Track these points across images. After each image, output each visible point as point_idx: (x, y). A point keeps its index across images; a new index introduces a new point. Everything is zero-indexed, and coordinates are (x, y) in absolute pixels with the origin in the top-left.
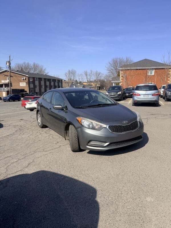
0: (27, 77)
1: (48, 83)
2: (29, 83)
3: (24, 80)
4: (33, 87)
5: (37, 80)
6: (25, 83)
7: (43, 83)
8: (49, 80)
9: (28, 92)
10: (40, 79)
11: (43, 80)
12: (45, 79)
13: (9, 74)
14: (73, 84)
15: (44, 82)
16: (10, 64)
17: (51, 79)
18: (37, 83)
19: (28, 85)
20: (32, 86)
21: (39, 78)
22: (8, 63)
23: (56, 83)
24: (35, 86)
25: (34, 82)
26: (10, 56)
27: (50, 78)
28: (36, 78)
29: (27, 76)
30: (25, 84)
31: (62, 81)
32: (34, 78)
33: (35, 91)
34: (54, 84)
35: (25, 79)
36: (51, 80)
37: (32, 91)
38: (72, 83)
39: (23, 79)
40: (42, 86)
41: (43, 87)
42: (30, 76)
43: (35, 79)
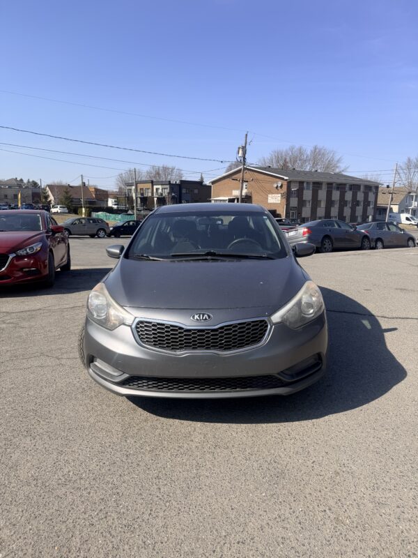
0: (286, 180)
1: (336, 195)
2: (288, 196)
3: (279, 188)
4: (296, 206)
5: (308, 189)
6: (280, 195)
7: (322, 195)
8: (341, 187)
9: (283, 217)
10: (317, 185)
11: (324, 187)
12: (330, 185)
13: (241, 177)
14: (413, 196)
15: (327, 191)
16: (244, 153)
17: (345, 184)
18: (308, 195)
19: (284, 201)
20: (294, 202)
21: (314, 183)
22: (241, 151)
23: (358, 193)
24: (302, 203)
25: (300, 193)
26: (247, 135)
27: (344, 182)
28: (308, 183)
29: (286, 178)
30: (279, 198)
31: (377, 188)
32: (301, 183)
33: (300, 213)
34: (355, 196)
35: (281, 186)
36: (348, 186)
37: (293, 216)
38: (410, 193)
39: (277, 187)
40: (320, 201)
41: (323, 205)
42: (291, 179)
43: (305, 185)
